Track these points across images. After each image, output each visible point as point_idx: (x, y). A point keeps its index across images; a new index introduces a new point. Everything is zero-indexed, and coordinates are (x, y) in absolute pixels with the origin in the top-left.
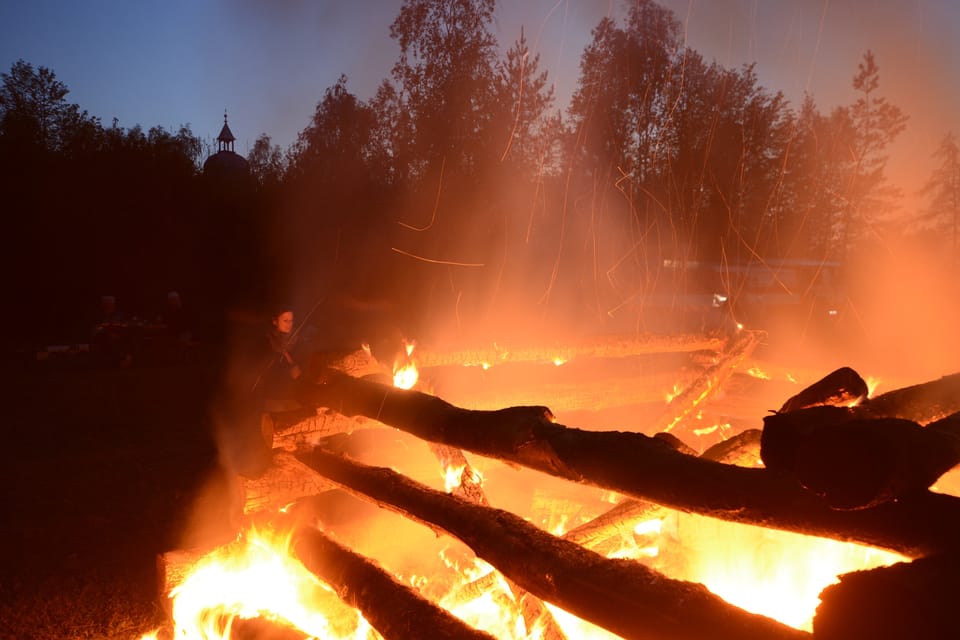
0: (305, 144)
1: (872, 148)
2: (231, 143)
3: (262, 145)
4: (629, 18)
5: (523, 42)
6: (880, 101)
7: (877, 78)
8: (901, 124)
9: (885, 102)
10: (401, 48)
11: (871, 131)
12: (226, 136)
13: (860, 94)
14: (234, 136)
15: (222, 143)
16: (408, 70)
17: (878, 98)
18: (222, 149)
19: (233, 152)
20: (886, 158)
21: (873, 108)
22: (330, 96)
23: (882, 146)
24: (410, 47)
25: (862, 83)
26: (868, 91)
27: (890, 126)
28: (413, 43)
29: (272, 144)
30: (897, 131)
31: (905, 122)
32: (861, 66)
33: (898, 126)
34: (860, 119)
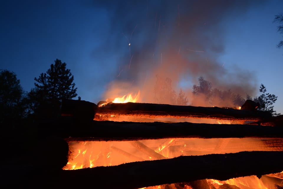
1: (269, 105)
4: (200, 84)
5: (181, 91)
6: (268, 94)
7: (266, 89)
8: (276, 98)
9: (269, 94)
11: (268, 101)
13: (262, 93)
17: (267, 94)
20: (273, 106)
21: (266, 96)
23: (272, 104)
25: (262, 91)
26: (264, 92)
27: (273, 99)
30: (275, 100)
31: (277, 98)
32: (261, 87)
33: (275, 99)
34: (264, 98)
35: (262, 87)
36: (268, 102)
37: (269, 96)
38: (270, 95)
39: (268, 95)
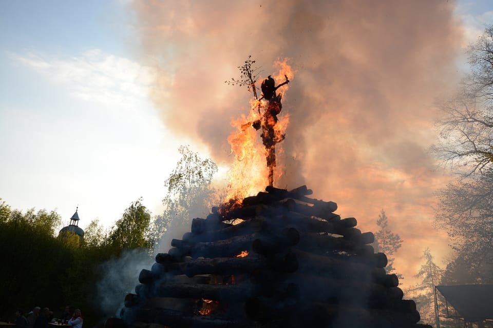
0: (116, 228)
2: (77, 221)
3: (94, 224)
6: (389, 233)
7: (387, 222)
8: (400, 243)
9: (391, 233)
10: (168, 191)
11: (386, 246)
12: (75, 218)
13: (380, 228)
14: (80, 218)
15: (72, 221)
16: (170, 201)
17: (388, 231)
18: (72, 224)
19: (77, 226)
21: (386, 235)
22: (132, 207)
23: (391, 253)
24: (173, 191)
25: (380, 223)
26: (383, 227)
27: (395, 244)
28: (174, 189)
29: (99, 224)
30: (398, 247)
31: (402, 243)
32: (380, 216)
33: (398, 244)
34: (380, 240)
35: (382, 217)
36: (386, 248)
37: (389, 237)
38: (392, 235)
39: (388, 235)
